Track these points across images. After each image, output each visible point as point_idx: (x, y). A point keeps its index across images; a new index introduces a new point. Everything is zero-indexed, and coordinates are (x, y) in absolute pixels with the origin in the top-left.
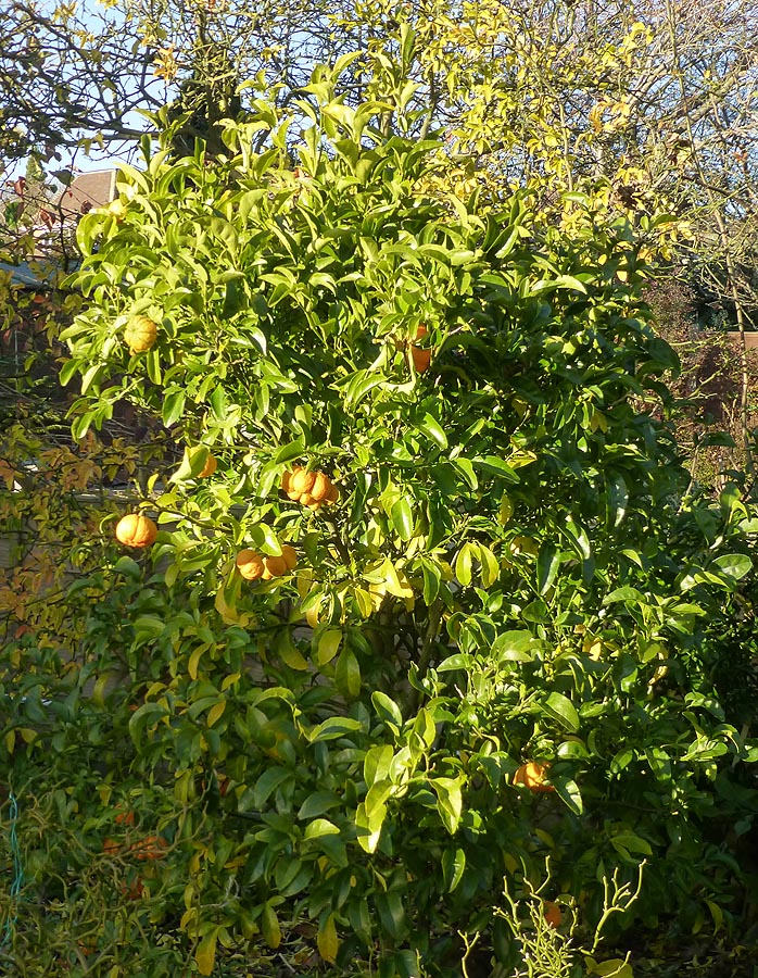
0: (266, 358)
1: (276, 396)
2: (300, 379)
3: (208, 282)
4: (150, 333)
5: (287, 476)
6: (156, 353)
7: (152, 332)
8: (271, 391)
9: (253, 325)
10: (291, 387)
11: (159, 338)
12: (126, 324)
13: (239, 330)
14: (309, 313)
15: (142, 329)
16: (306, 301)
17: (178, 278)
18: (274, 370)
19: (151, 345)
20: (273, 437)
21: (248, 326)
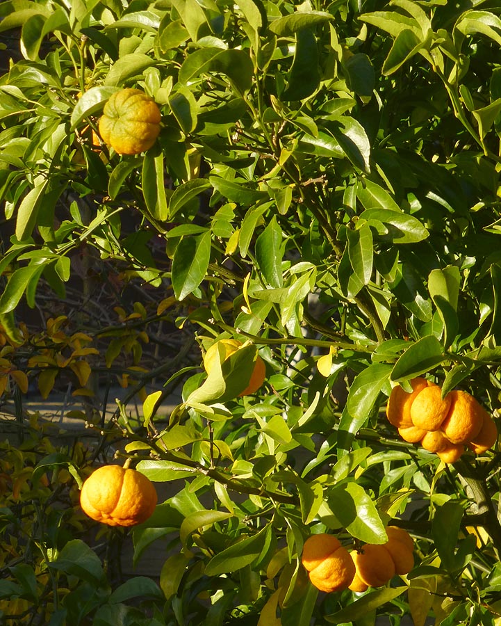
0: (369, 177)
1: (387, 250)
2: (429, 212)
3: (264, 31)
4: (147, 121)
5: (400, 397)
6: (159, 162)
7: (151, 121)
8: (377, 239)
9: (347, 113)
10: (414, 231)
11: (163, 132)
12: (102, 105)
13: (318, 122)
14: (452, 87)
15: (131, 115)
16: (449, 64)
17: (203, 19)
18: (382, 199)
19: (149, 145)
20: (373, 322)
21: (336, 114)
